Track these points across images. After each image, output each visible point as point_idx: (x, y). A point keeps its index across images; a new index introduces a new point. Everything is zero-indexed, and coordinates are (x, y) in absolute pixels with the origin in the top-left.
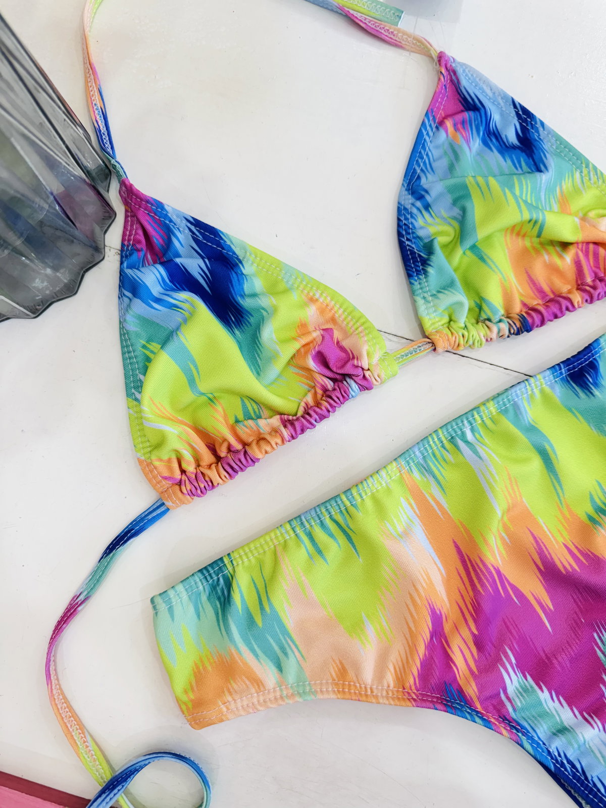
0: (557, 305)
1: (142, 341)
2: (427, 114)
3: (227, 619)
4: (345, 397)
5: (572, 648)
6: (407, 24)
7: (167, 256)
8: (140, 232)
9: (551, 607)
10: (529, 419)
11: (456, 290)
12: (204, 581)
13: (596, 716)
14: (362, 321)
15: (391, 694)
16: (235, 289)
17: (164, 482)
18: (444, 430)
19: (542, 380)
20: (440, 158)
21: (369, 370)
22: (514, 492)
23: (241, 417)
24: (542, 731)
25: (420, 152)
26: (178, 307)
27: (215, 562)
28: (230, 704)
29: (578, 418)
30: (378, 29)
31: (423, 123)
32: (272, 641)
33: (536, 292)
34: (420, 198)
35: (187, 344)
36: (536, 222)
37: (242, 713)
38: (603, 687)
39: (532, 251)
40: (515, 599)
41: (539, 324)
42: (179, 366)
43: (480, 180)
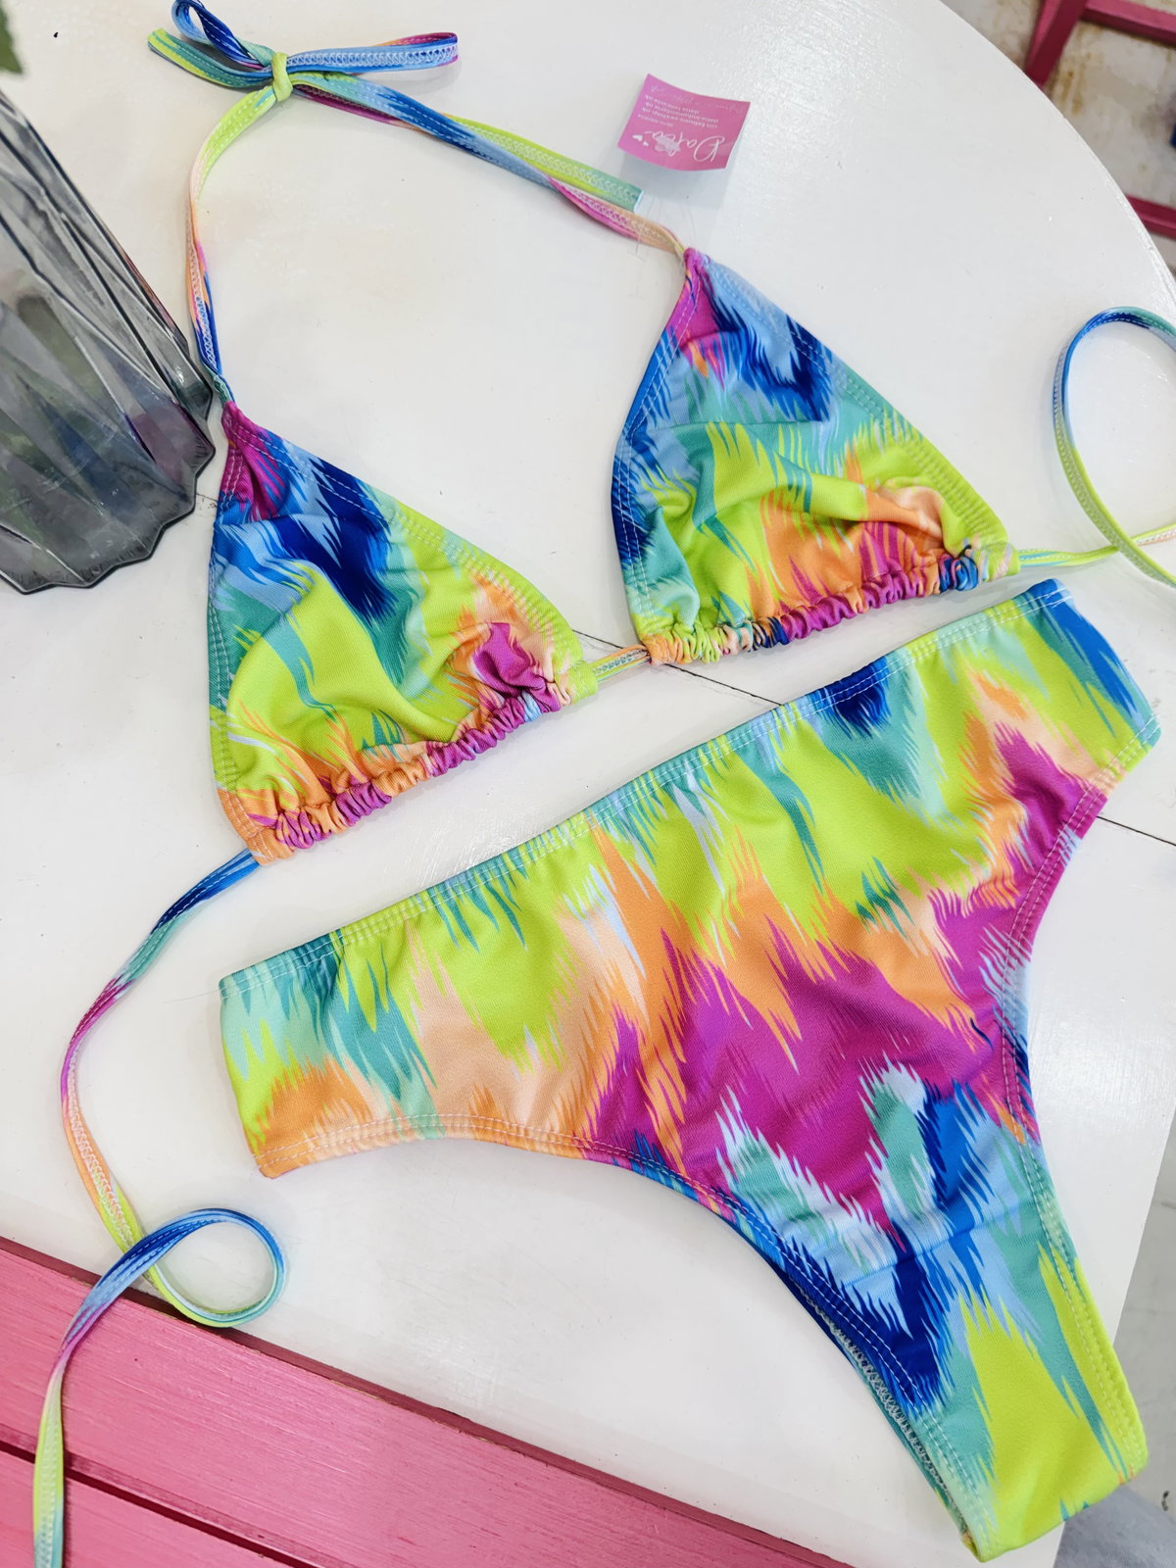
0: (827, 608)
1: (236, 626)
2: (664, 334)
3: (327, 1015)
4: (519, 720)
5: (825, 1097)
6: (648, 209)
7: (282, 512)
8: (247, 476)
9: (800, 1036)
10: (779, 765)
11: (684, 580)
12: (298, 963)
13: (857, 1199)
14: (551, 615)
15: (553, 1141)
16: (373, 559)
17: (252, 823)
18: (657, 773)
19: (797, 710)
20: (679, 396)
21: (554, 682)
22: (749, 865)
23: (371, 741)
24: (774, 1213)
25: (651, 387)
26: (291, 582)
27: (317, 940)
28: (320, 1138)
29: (851, 770)
30: (604, 213)
31: (658, 346)
32: (390, 1055)
33: (803, 589)
34: (643, 450)
35: (298, 632)
36: (798, 489)
37: (337, 1153)
38: (869, 1158)
39: (801, 531)
40: (746, 1019)
41: (800, 634)
42: (286, 662)
43: (724, 428)
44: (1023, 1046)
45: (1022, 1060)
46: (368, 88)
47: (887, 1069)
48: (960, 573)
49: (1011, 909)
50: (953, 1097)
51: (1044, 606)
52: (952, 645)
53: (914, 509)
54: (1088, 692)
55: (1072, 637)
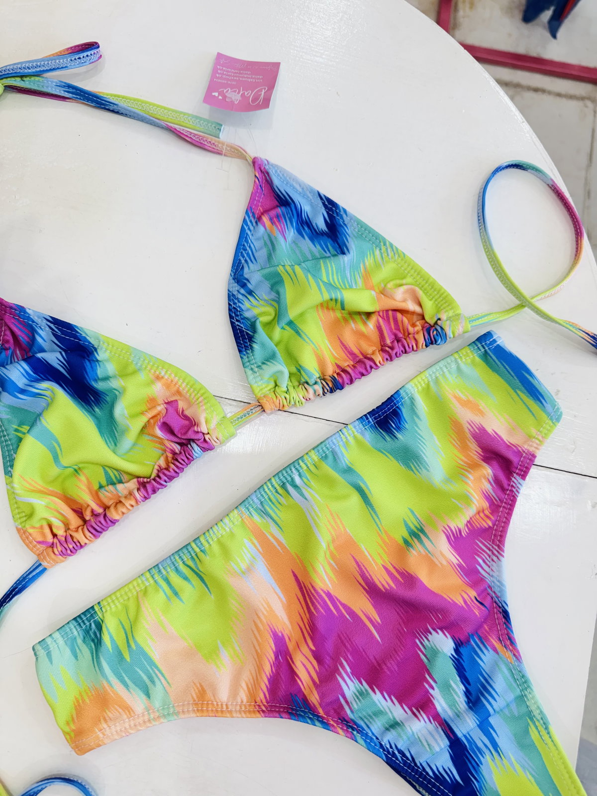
0: (363, 366)
1: (13, 426)
2: (247, 212)
3: (99, 658)
4: (190, 459)
5: (398, 655)
6: (228, 135)
7: (32, 351)
8: (8, 333)
9: (379, 621)
10: (347, 462)
11: (276, 361)
12: (78, 627)
13: (423, 710)
14: (202, 392)
15: (243, 708)
16: (89, 375)
17: (39, 546)
18: (277, 478)
19: (354, 429)
21: (208, 433)
22: (338, 525)
23: (104, 483)
24: (376, 727)
25: (244, 245)
26: (42, 395)
27: (88, 610)
28: (105, 731)
29: (388, 458)
30: (202, 142)
31: (245, 220)
32: (141, 672)
33: (348, 354)
34: (244, 286)
35: (48, 427)
36: (336, 300)
37: (116, 737)
38: (427, 686)
39: (342, 321)
40: (348, 616)
41: (349, 383)
42: (45, 445)
43: (288, 268)
44: (506, 607)
45: (506, 615)
46: (49, 83)
47: (431, 633)
48: (436, 336)
49: (490, 527)
50: (470, 641)
51: (487, 348)
52: (437, 377)
53: (404, 301)
54: (518, 395)
55: (505, 365)
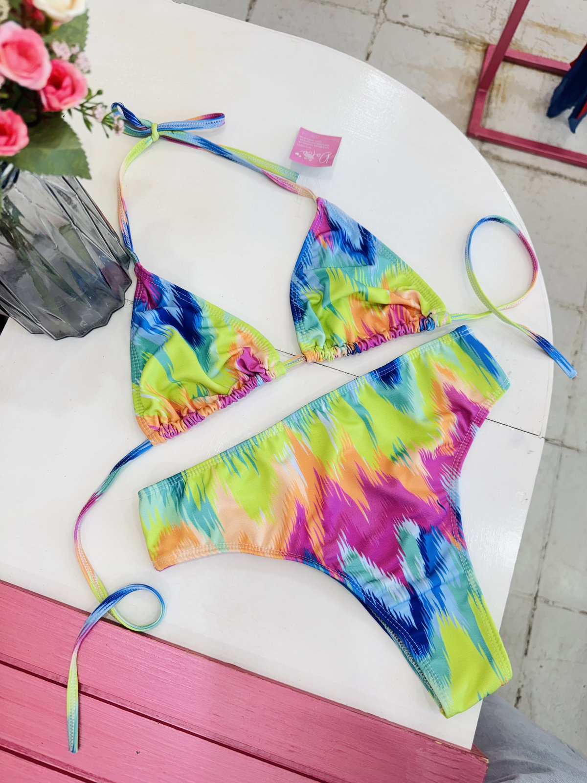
0: (376, 339)
1: (142, 352)
2: (309, 232)
3: (181, 505)
4: (255, 385)
5: (380, 533)
6: (302, 181)
7: (160, 305)
8: (145, 292)
9: (369, 509)
10: (359, 401)
11: (319, 329)
12: (169, 484)
13: (394, 574)
14: (267, 344)
15: (272, 552)
16: (196, 324)
17: (150, 429)
18: (310, 405)
19: (365, 379)
20: (316, 256)
21: (268, 370)
22: (348, 441)
23: (196, 395)
24: (361, 580)
25: (305, 253)
26: (164, 333)
27: (177, 475)
28: (180, 553)
29: (387, 402)
30: (285, 184)
31: (307, 237)
32: (206, 520)
33: (366, 331)
34: (302, 278)
35: (167, 353)
36: (363, 293)
37: (186, 559)
38: (398, 557)
39: (365, 309)
40: (348, 503)
41: (366, 349)
42: (162, 365)
43: (333, 269)
44: (459, 511)
45: (458, 516)
46: (189, 136)
47: (404, 521)
48: (427, 324)
49: (452, 456)
50: (431, 532)
51: (461, 336)
52: (426, 352)
53: (409, 299)
54: (481, 370)
55: (474, 349)
